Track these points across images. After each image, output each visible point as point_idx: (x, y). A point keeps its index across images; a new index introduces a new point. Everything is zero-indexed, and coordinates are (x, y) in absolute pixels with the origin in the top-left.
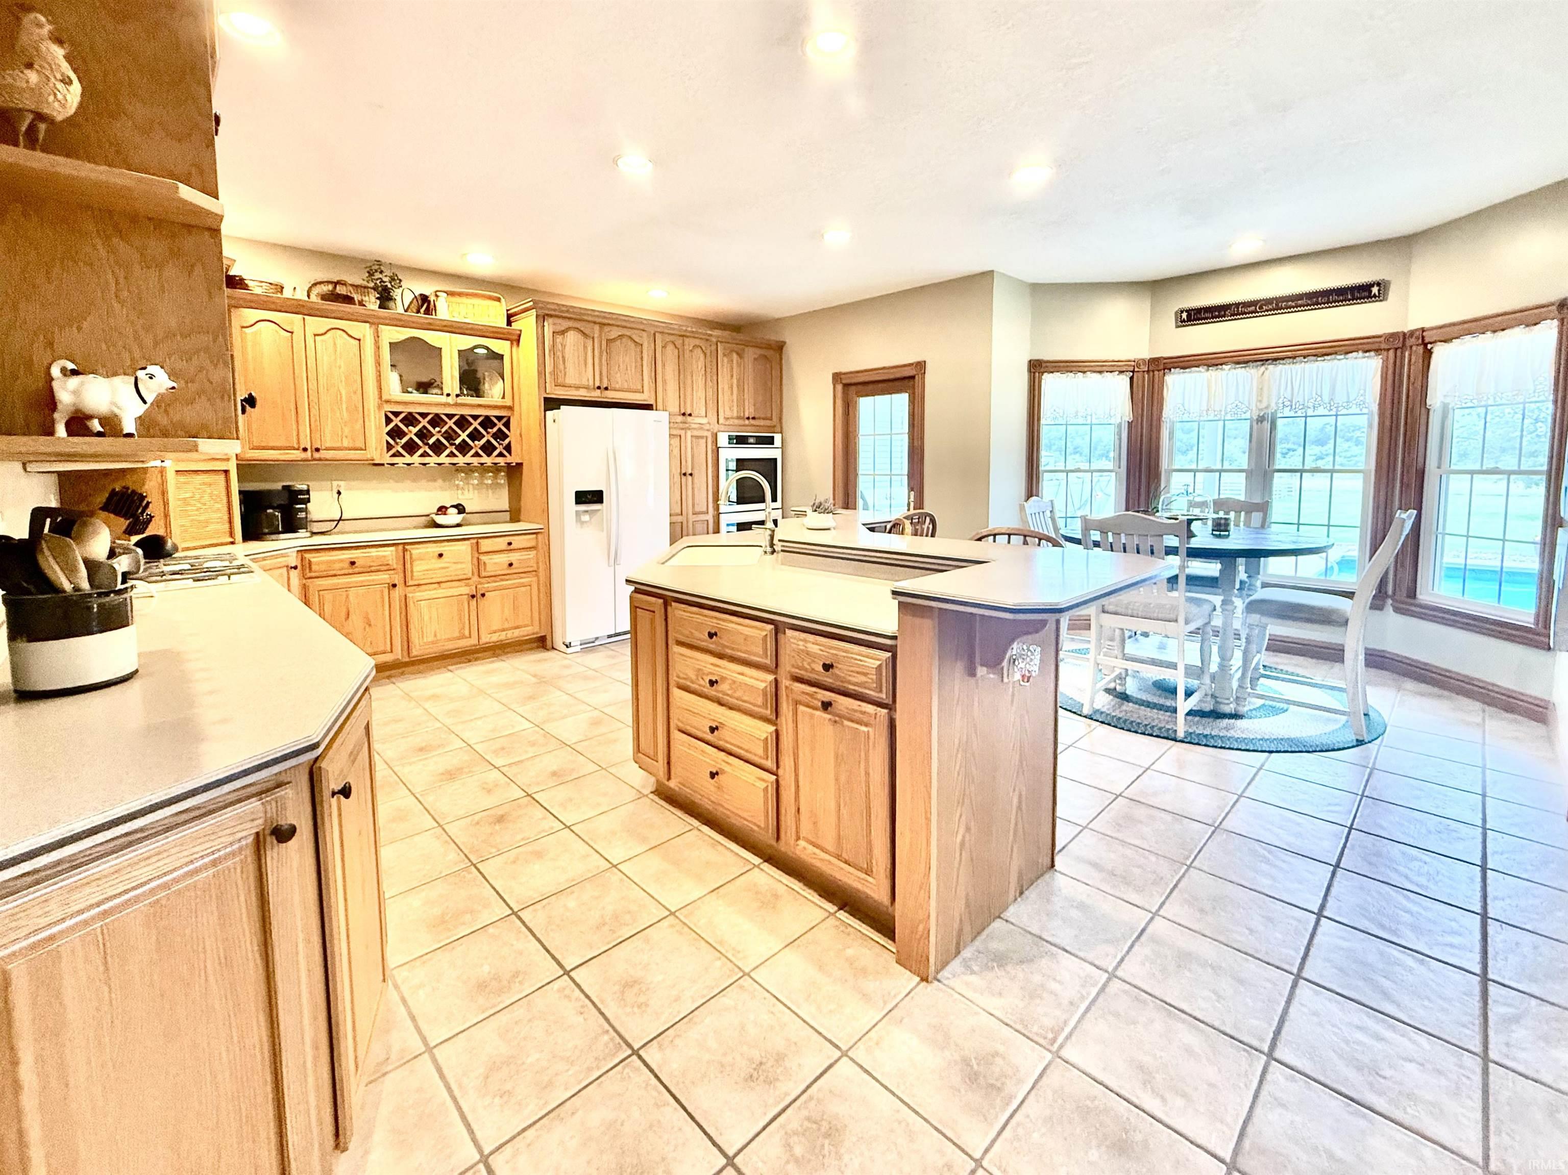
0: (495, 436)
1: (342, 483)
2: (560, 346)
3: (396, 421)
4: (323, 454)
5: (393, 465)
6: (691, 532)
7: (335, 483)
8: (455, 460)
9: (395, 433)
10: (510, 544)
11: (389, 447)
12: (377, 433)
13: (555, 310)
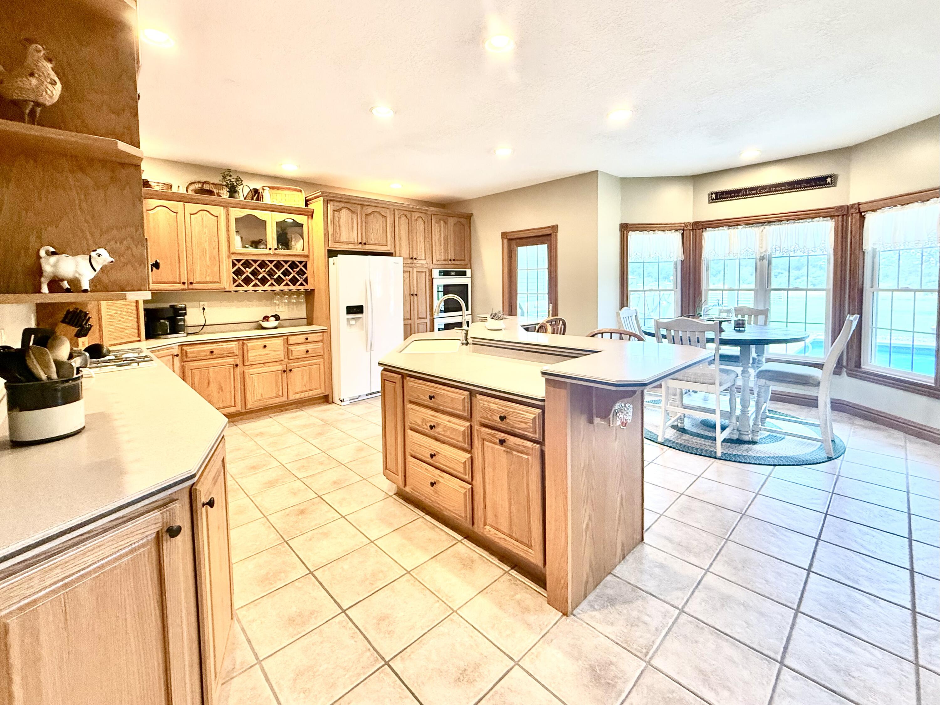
0: (298, 273)
1: (205, 303)
2: (337, 219)
3: (239, 265)
4: (195, 286)
5: (236, 291)
6: (416, 331)
7: (202, 303)
8: (274, 288)
9: (238, 272)
10: (307, 339)
11: (234, 281)
12: (227, 272)
13: (333, 197)
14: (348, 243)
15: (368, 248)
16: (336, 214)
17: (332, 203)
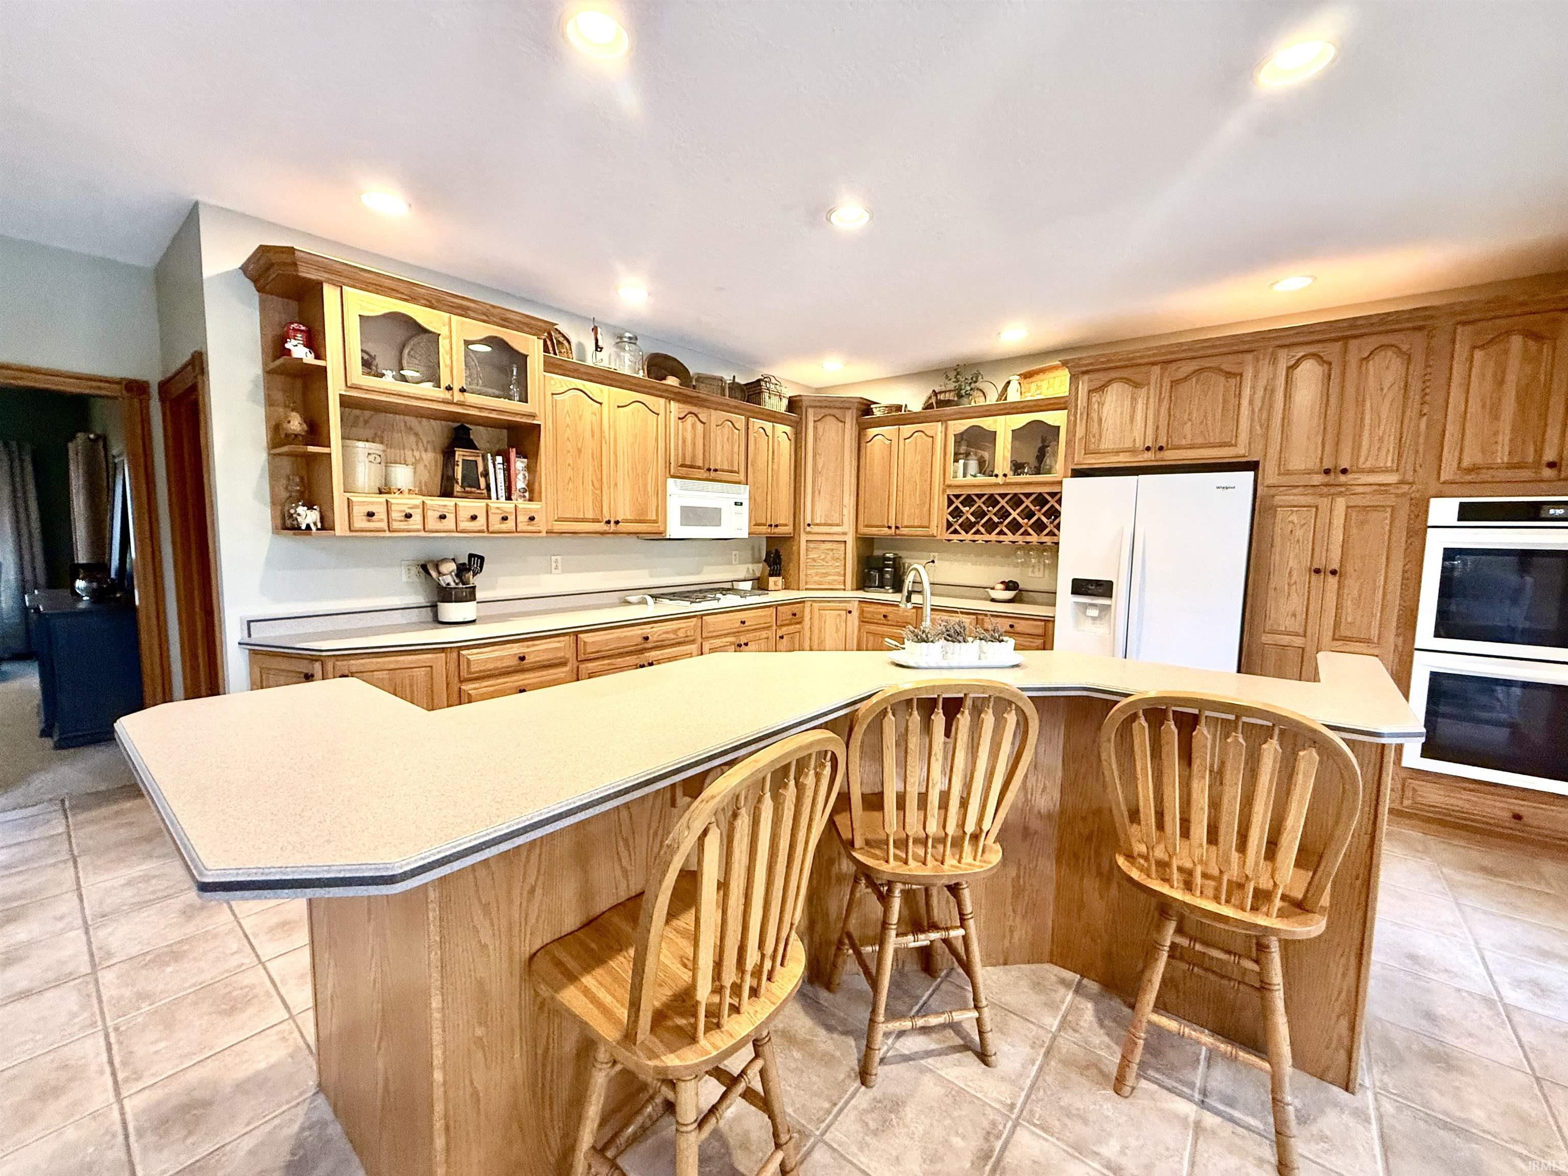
0: (1047, 514)
2: (1096, 406)
3: (957, 503)
4: (904, 531)
11: (949, 525)
12: (939, 512)
14: (1117, 452)
15: (1171, 456)
16: (1095, 397)
17: (1086, 377)
